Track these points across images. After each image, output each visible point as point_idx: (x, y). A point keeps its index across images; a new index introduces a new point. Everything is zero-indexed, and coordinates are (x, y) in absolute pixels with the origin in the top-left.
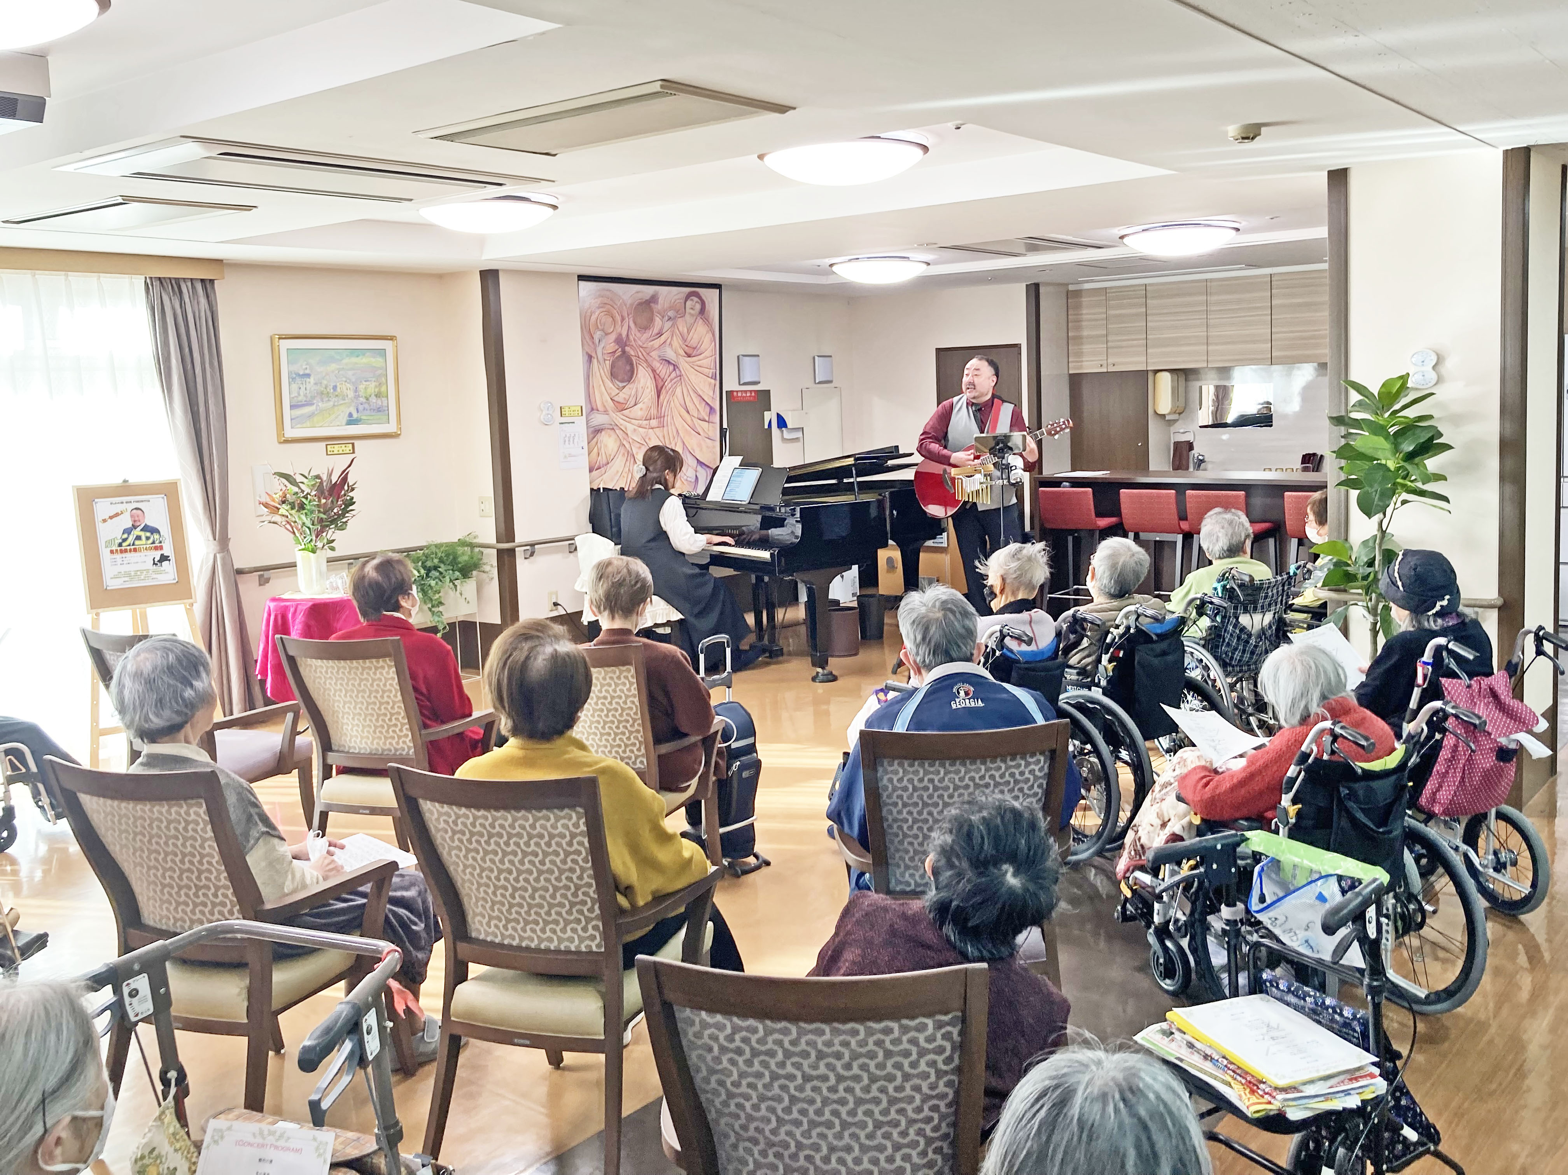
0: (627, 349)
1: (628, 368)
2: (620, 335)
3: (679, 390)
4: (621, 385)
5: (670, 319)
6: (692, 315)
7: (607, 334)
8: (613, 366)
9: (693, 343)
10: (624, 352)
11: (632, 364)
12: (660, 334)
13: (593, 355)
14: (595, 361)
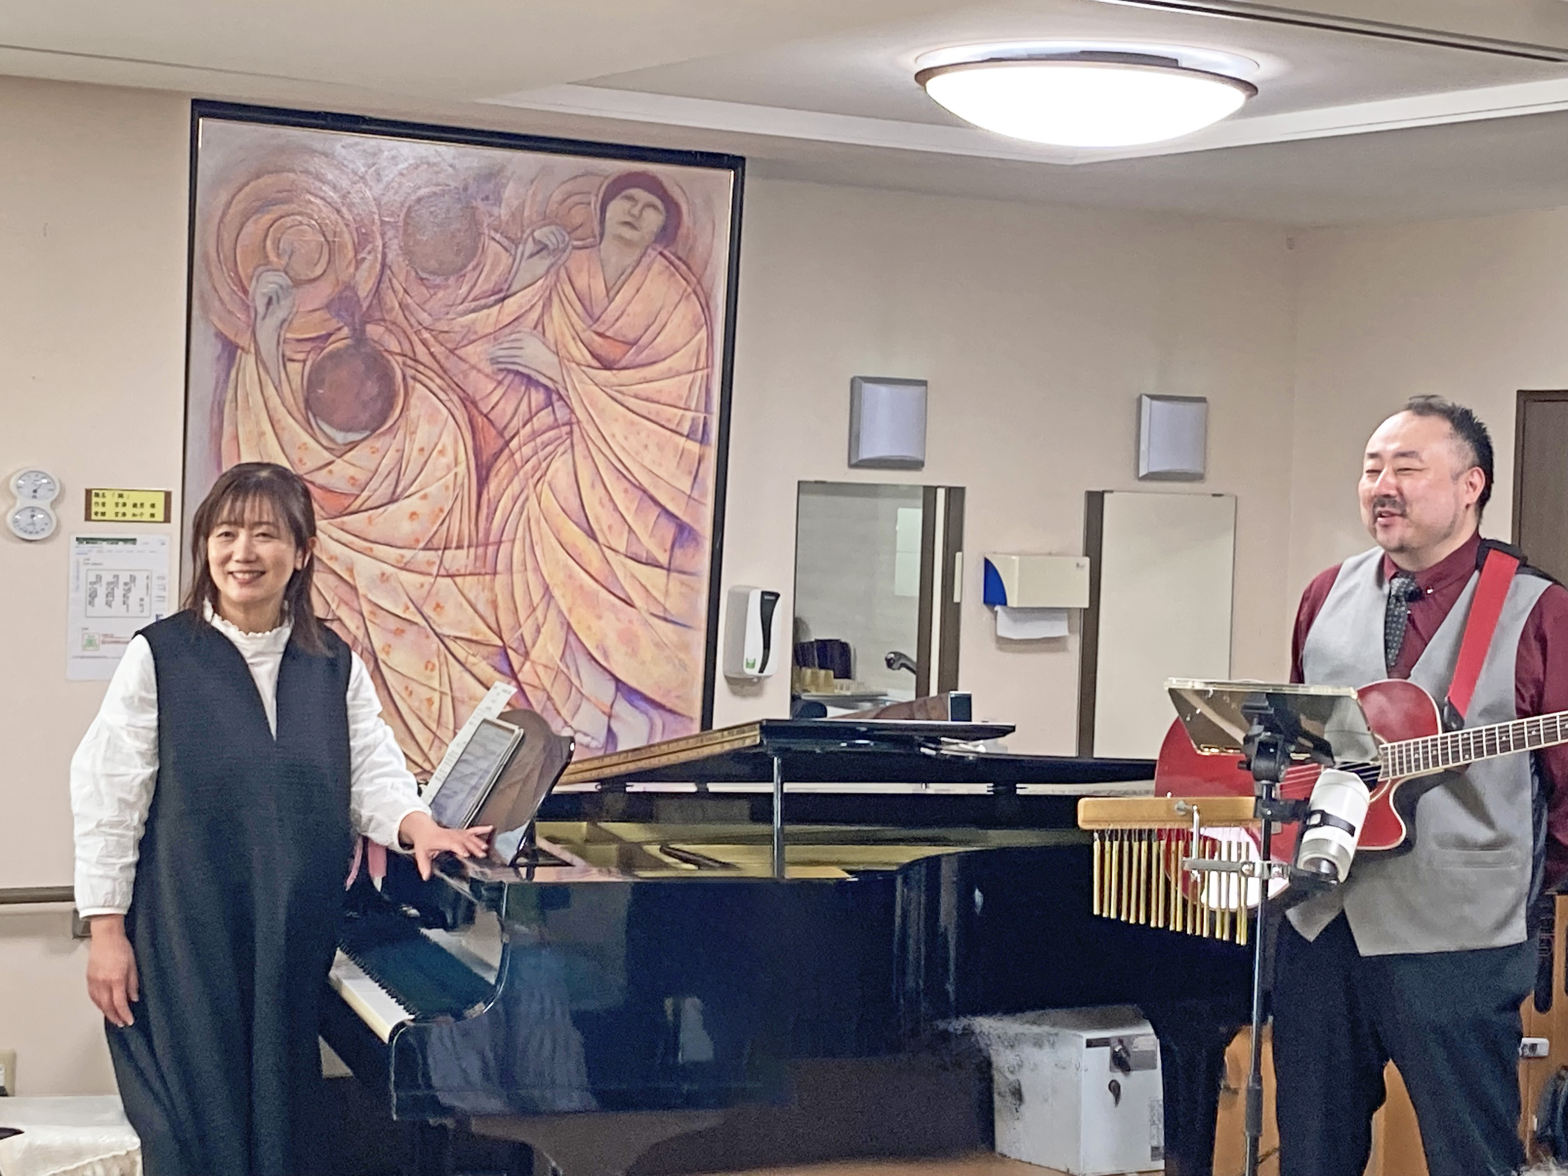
0: (374, 331)
1: (372, 388)
2: (350, 287)
3: (560, 468)
4: (340, 437)
5: (542, 248)
6: (629, 243)
7: (297, 283)
8: (314, 381)
9: (627, 327)
10: (359, 338)
11: (386, 377)
12: (502, 295)
13: (244, 341)
14: (249, 362)
